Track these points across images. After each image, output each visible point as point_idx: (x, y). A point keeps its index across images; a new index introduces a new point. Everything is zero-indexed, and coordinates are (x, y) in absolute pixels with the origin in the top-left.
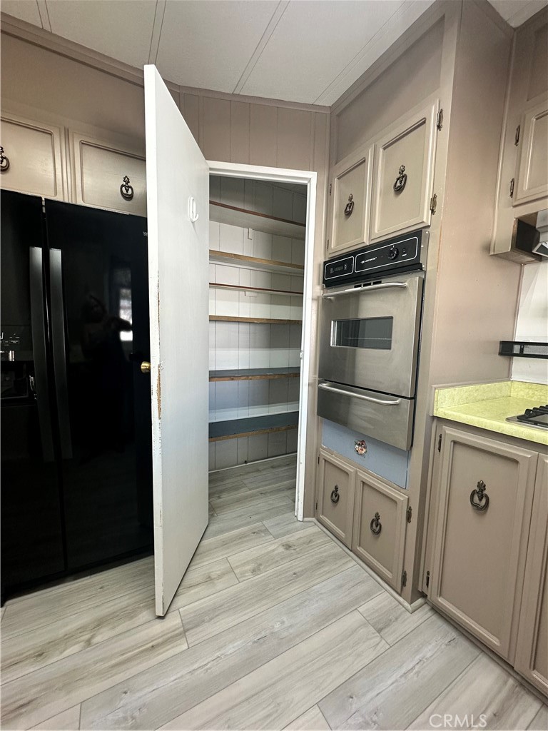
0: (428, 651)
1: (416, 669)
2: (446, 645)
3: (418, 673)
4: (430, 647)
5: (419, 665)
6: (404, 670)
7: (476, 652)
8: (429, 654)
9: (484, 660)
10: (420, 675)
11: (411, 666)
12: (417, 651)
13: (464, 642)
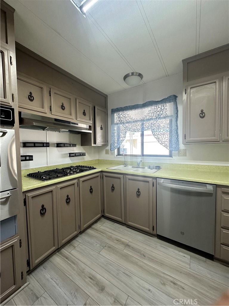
0: (48, 276)
1: (55, 280)
2: (46, 269)
3: (56, 279)
4: (46, 275)
5: (53, 279)
6: (55, 285)
7: (48, 261)
8: (49, 276)
9: (51, 259)
10: (57, 279)
11: (54, 282)
12: (48, 280)
13: (45, 264)
